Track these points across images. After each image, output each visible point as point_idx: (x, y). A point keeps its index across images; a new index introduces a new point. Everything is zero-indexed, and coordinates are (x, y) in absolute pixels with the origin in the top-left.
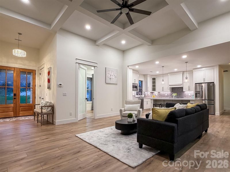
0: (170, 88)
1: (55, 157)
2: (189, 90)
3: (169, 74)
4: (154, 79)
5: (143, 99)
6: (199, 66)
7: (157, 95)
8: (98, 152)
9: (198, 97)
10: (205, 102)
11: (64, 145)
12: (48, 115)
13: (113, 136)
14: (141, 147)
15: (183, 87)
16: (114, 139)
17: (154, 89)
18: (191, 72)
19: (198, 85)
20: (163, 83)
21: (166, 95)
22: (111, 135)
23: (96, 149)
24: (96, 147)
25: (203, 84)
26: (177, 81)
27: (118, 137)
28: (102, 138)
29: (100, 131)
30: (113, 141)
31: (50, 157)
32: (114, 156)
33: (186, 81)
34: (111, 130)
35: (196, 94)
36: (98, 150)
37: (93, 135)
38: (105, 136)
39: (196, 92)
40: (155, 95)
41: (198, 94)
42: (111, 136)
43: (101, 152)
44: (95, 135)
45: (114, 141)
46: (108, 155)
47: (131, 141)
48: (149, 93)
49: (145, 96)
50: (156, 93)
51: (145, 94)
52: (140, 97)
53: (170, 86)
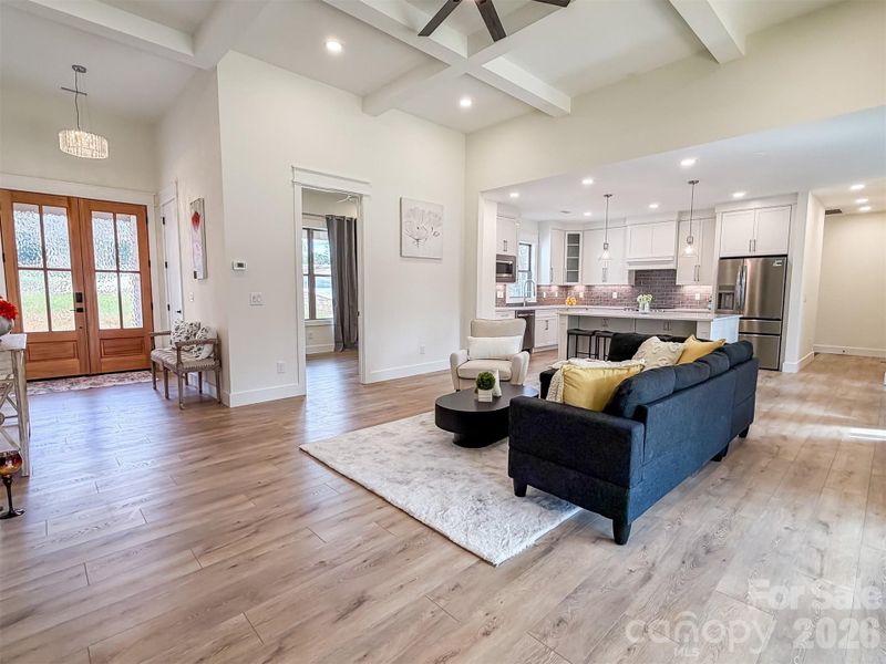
0: (630, 271)
1: (239, 525)
2: (697, 280)
3: (627, 223)
4: (574, 239)
5: (533, 311)
6: (739, 195)
7: (581, 295)
8: (380, 508)
9: (726, 308)
10: (750, 324)
11: (264, 481)
12: (200, 374)
13: (428, 452)
14: (520, 492)
15: (675, 271)
16: (432, 464)
17: (573, 275)
18: (711, 215)
19: (731, 263)
20: (606, 255)
21: (615, 296)
22: (420, 446)
23: (372, 498)
24: (371, 492)
25: (748, 260)
26: (653, 246)
27: (444, 456)
28: (389, 459)
29: (385, 434)
30: (427, 469)
31: (222, 525)
32: (431, 525)
33: (689, 250)
34: (421, 427)
35: (720, 295)
36: (379, 502)
37: (361, 445)
38: (399, 449)
39: (720, 288)
40: (577, 297)
41: (728, 297)
42: (421, 450)
43: (390, 510)
44: (366, 445)
45: (432, 469)
46: (411, 521)
47: (489, 470)
48: (555, 289)
49: (540, 302)
50: (579, 288)
51: (539, 294)
52: (522, 305)
53: (630, 264)
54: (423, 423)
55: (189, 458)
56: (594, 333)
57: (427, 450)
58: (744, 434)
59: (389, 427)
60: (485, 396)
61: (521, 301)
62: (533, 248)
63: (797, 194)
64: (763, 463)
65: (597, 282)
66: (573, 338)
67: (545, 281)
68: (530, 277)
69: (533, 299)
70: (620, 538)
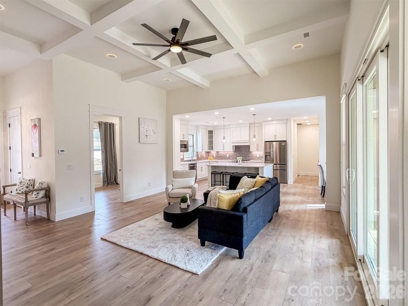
0: (233, 146)
1: (83, 278)
2: (257, 149)
3: (231, 127)
4: (211, 132)
5: (196, 164)
6: (269, 119)
7: (214, 156)
8: (147, 260)
9: (268, 161)
10: (277, 167)
13: (161, 233)
14: (203, 244)
15: (249, 146)
16: (165, 237)
17: (211, 148)
18: (260, 125)
19: (268, 143)
20: (224, 141)
21: (228, 156)
22: (157, 230)
23: (142, 256)
24: (142, 254)
25: (274, 143)
26: (241, 137)
27: (169, 233)
28: (145, 238)
29: (140, 226)
30: (163, 240)
31: (74, 280)
32: (171, 263)
33: (254, 140)
34: (156, 221)
35: (266, 155)
36: (145, 258)
37: (130, 233)
38: (149, 232)
39: (266, 153)
40: (213, 156)
41: (268, 156)
42: (158, 232)
43: (150, 260)
44: (133, 232)
45: (166, 240)
46: (161, 264)
47: (189, 237)
48: (204, 153)
49: (198, 159)
50: (213, 153)
51: (197, 155)
52: (190, 161)
53: (233, 143)
54: (156, 220)
55: (43, 250)
56: (222, 173)
57: (160, 232)
58: (277, 211)
59: (142, 223)
60: (184, 206)
61: (190, 159)
62: (194, 137)
63: (287, 119)
64: (284, 221)
65: (220, 150)
66: (213, 175)
67: (200, 150)
68: (193, 149)
69: (195, 158)
70: (241, 256)
